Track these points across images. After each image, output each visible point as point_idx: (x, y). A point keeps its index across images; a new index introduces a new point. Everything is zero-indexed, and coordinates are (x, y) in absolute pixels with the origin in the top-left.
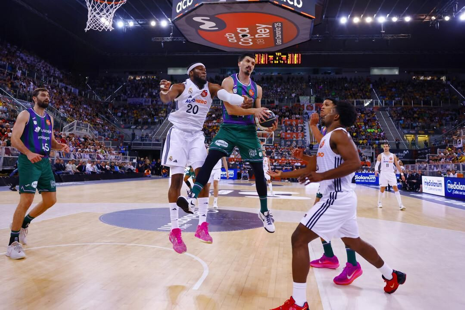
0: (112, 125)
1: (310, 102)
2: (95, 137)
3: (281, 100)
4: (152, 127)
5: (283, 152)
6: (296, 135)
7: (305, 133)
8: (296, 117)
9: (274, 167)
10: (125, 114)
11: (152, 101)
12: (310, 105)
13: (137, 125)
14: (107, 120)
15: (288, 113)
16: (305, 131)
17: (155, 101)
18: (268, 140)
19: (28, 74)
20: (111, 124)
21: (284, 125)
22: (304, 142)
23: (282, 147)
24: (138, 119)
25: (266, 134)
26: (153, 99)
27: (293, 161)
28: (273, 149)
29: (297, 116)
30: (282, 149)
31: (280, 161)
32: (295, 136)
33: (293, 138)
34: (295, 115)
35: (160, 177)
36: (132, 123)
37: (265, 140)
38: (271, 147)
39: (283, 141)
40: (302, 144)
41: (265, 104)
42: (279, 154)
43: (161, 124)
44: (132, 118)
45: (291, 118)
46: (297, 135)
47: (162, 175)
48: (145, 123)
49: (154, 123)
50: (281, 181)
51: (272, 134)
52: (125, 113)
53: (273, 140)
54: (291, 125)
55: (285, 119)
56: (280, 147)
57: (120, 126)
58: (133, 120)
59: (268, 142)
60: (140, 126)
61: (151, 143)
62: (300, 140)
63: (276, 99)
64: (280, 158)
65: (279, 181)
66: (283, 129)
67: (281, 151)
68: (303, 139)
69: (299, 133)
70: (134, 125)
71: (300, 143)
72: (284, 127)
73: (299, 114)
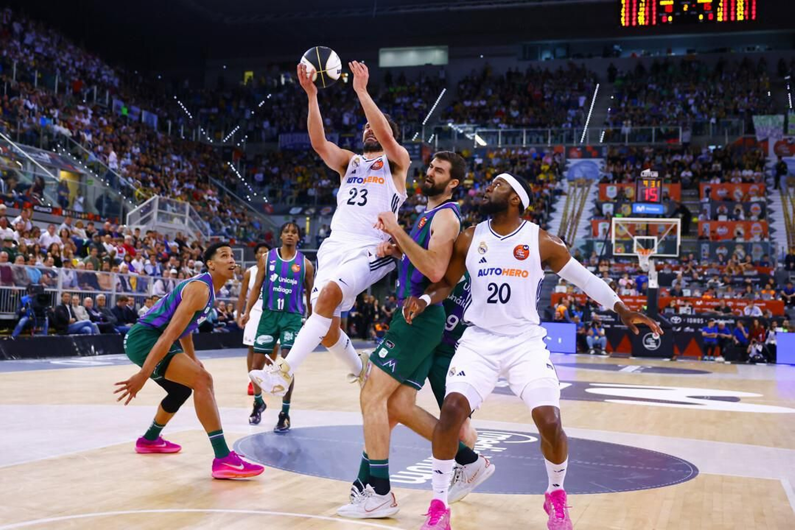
0: (242, 207)
1: (785, 131)
2: (204, 237)
3: (698, 129)
5: (707, 276)
6: (744, 228)
7: (772, 221)
8: (742, 177)
9: (679, 319)
10: (273, 175)
12: (785, 140)
13: (306, 205)
14: (229, 194)
15: (719, 165)
16: (771, 216)
17: (347, 140)
18: (662, 242)
19: (38, 79)
20: (241, 204)
21: (707, 200)
22: (769, 250)
23: (702, 263)
24: (307, 189)
25: (655, 226)
26: (343, 136)
27: (739, 304)
28: (677, 269)
29: (748, 173)
30: (704, 269)
31: (699, 303)
32: (742, 232)
33: (735, 238)
34: (741, 171)
35: (369, 342)
36: (291, 201)
37: (656, 244)
39: (705, 247)
40: (761, 254)
41: (650, 140)
42: (695, 284)
44: (292, 186)
45: (729, 181)
46: (748, 229)
47: (376, 337)
50: (702, 359)
51: (676, 226)
52: (275, 175)
53: (679, 243)
54: (728, 200)
55: (712, 182)
56: (699, 261)
57: (261, 207)
58: (295, 193)
59: (662, 248)
60: (312, 207)
62: (755, 243)
63: (684, 126)
64: (697, 293)
65: (697, 359)
67: (700, 274)
68: (766, 240)
69: (752, 222)
70: (297, 206)
71: (757, 250)
72: (709, 205)
73: (753, 168)
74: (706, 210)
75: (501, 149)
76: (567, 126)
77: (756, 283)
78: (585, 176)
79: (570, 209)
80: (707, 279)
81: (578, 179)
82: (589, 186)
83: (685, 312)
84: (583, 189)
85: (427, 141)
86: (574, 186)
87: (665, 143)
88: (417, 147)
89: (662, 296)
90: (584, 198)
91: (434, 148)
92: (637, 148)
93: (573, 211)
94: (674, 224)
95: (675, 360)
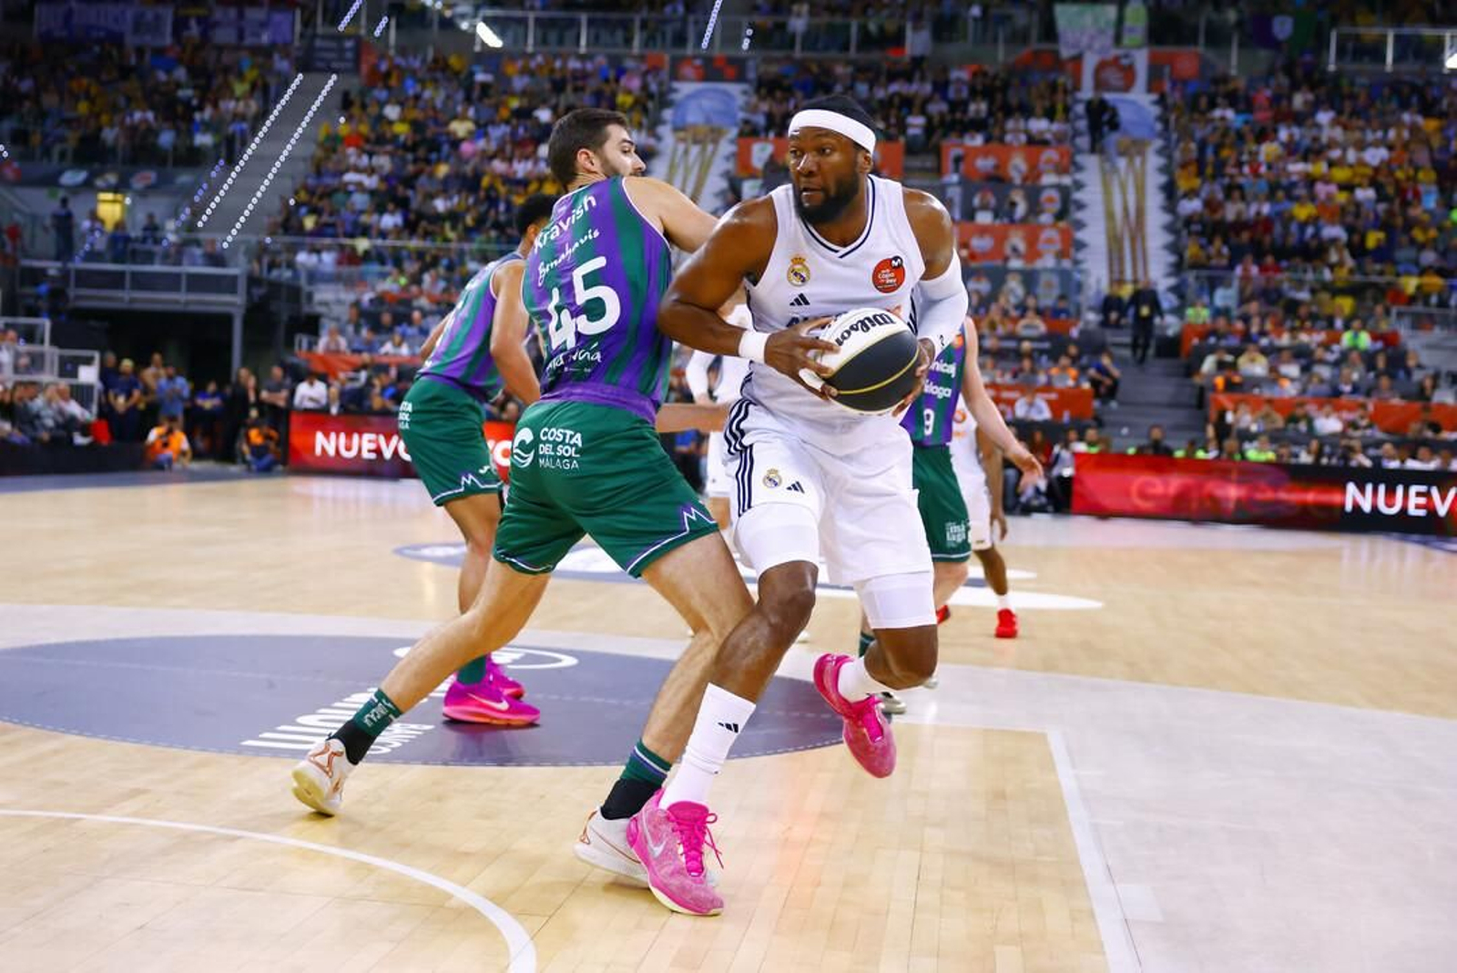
1: (1118, 39)
3: (945, 28)
4: (184, 178)
6: (1024, 238)
7: (1080, 225)
8: (1027, 132)
11: (180, 25)
12: (1117, 59)
13: (96, 166)
15: (983, 106)
16: (1079, 215)
17: (193, 23)
21: (955, 178)
22: (1070, 285)
24: (100, 129)
26: (182, 12)
27: (1004, 394)
29: (1039, 125)
32: (1022, 246)
33: (1006, 259)
34: (1027, 119)
35: (234, 469)
36: (63, 155)
40: (1056, 292)
41: (846, 48)
43: (231, 161)
44: (68, 122)
45: (1001, 140)
46: (1032, 241)
47: (249, 457)
48: (141, 152)
49: (193, 158)
52: (26, 96)
54: (997, 180)
55: (967, 140)
58: (72, 138)
60: (111, 169)
61: (178, 276)
62: (1046, 270)
63: (918, 18)
68: (1066, 264)
69: (1042, 227)
70: (75, 166)
71: (1049, 285)
72: (958, 190)
73: (1050, 115)
75: (532, 56)
76: (675, 10)
77: (1042, 352)
78: (708, 120)
81: (694, 126)
82: (715, 142)
84: (704, 150)
85: (371, 31)
86: (683, 140)
87: (875, 55)
88: (349, 44)
90: (705, 167)
91: (387, 46)
92: (820, 64)
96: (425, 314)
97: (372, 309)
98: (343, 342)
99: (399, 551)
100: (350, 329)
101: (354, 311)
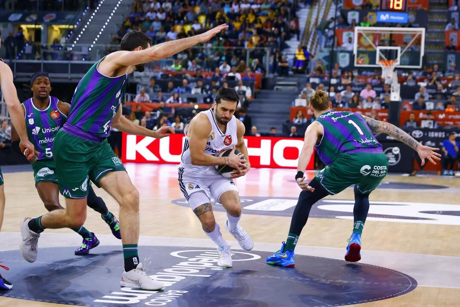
4: (70, 16)
5: (451, 88)
9: (421, 133)
13: (26, 11)
18: (406, 53)
21: (456, 8)
23: (447, 74)
25: (400, 36)
28: (422, 80)
30: (449, 80)
31: (441, 116)
36: (10, 7)
37: (399, 55)
38: (415, 73)
42: (439, 96)
43: (93, 7)
48: (49, 4)
50: (442, 174)
51: (420, 37)
53: (422, 54)
56: (444, 73)
59: (407, 59)
61: (68, 65)
64: (440, 106)
65: (436, 174)
66: (452, 21)
67: (445, 86)
70: (16, 12)
72: (457, 14)
74: (454, 19)
79: (314, 17)
80: (451, 91)
83: (427, 126)
89: (405, 109)
93: (317, 20)
94: (418, 34)
95: (414, 175)
96: (189, 82)
97: (163, 80)
98: (147, 97)
99: (174, 202)
100: (151, 90)
101: (153, 82)
